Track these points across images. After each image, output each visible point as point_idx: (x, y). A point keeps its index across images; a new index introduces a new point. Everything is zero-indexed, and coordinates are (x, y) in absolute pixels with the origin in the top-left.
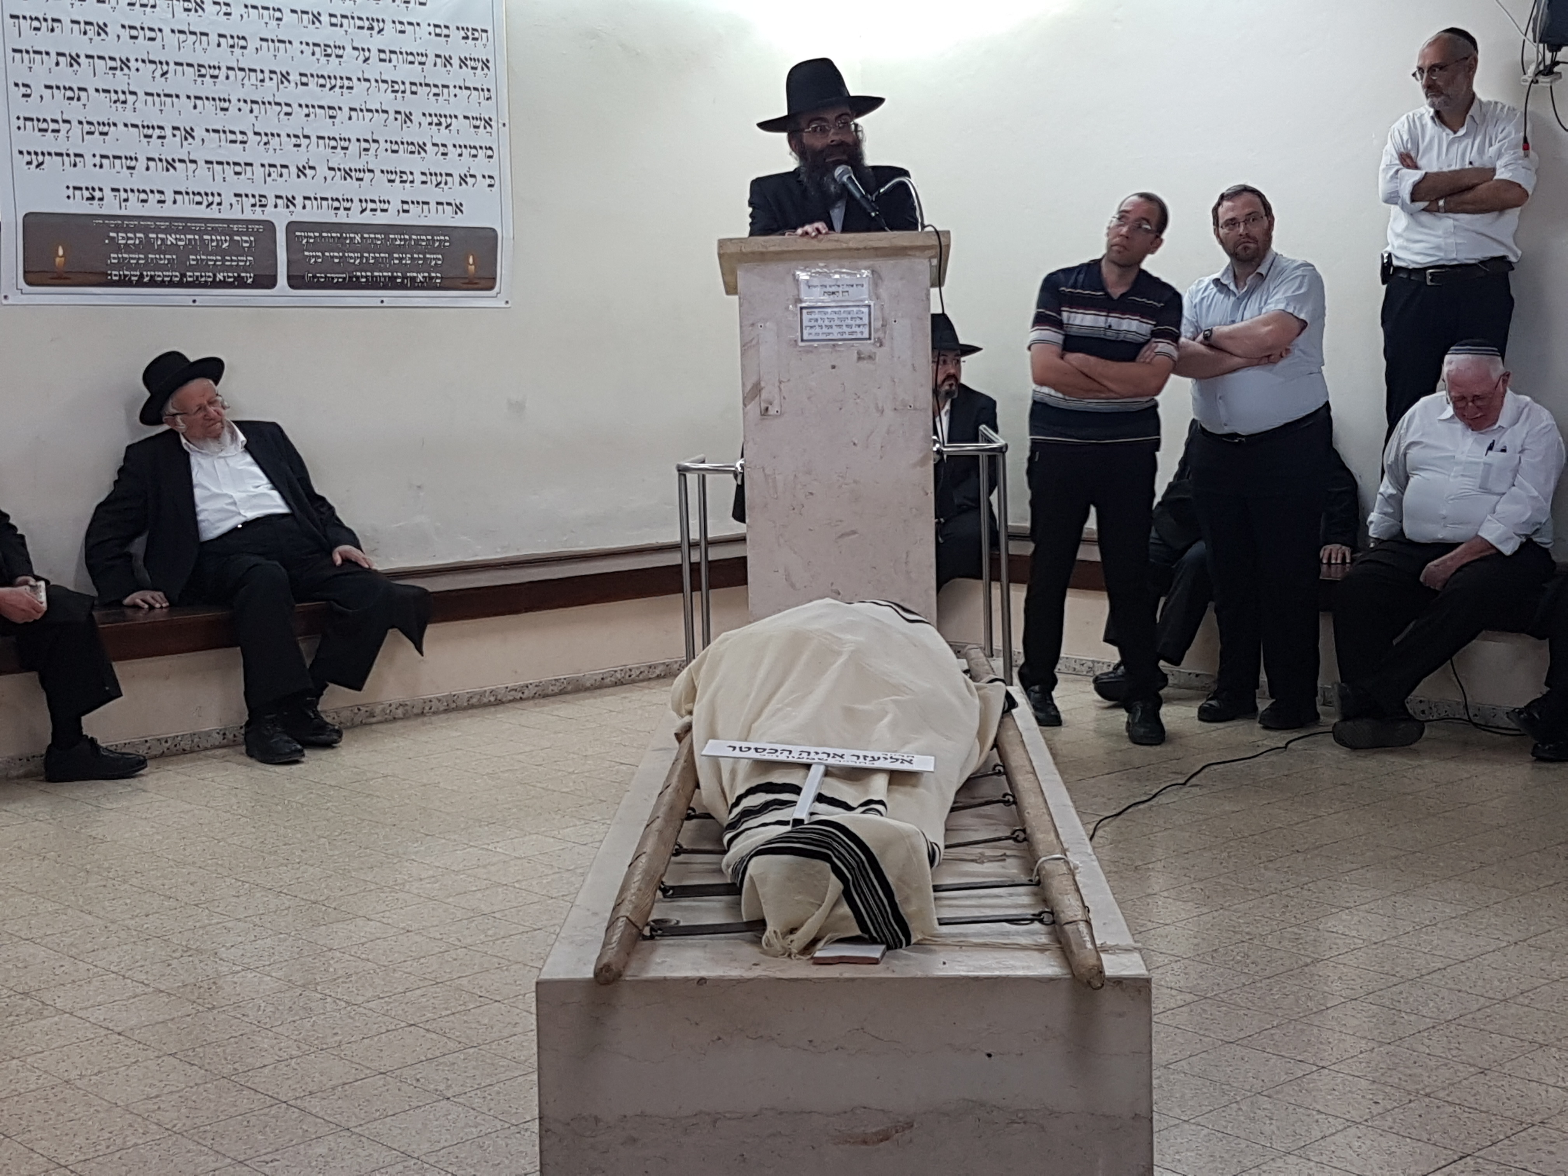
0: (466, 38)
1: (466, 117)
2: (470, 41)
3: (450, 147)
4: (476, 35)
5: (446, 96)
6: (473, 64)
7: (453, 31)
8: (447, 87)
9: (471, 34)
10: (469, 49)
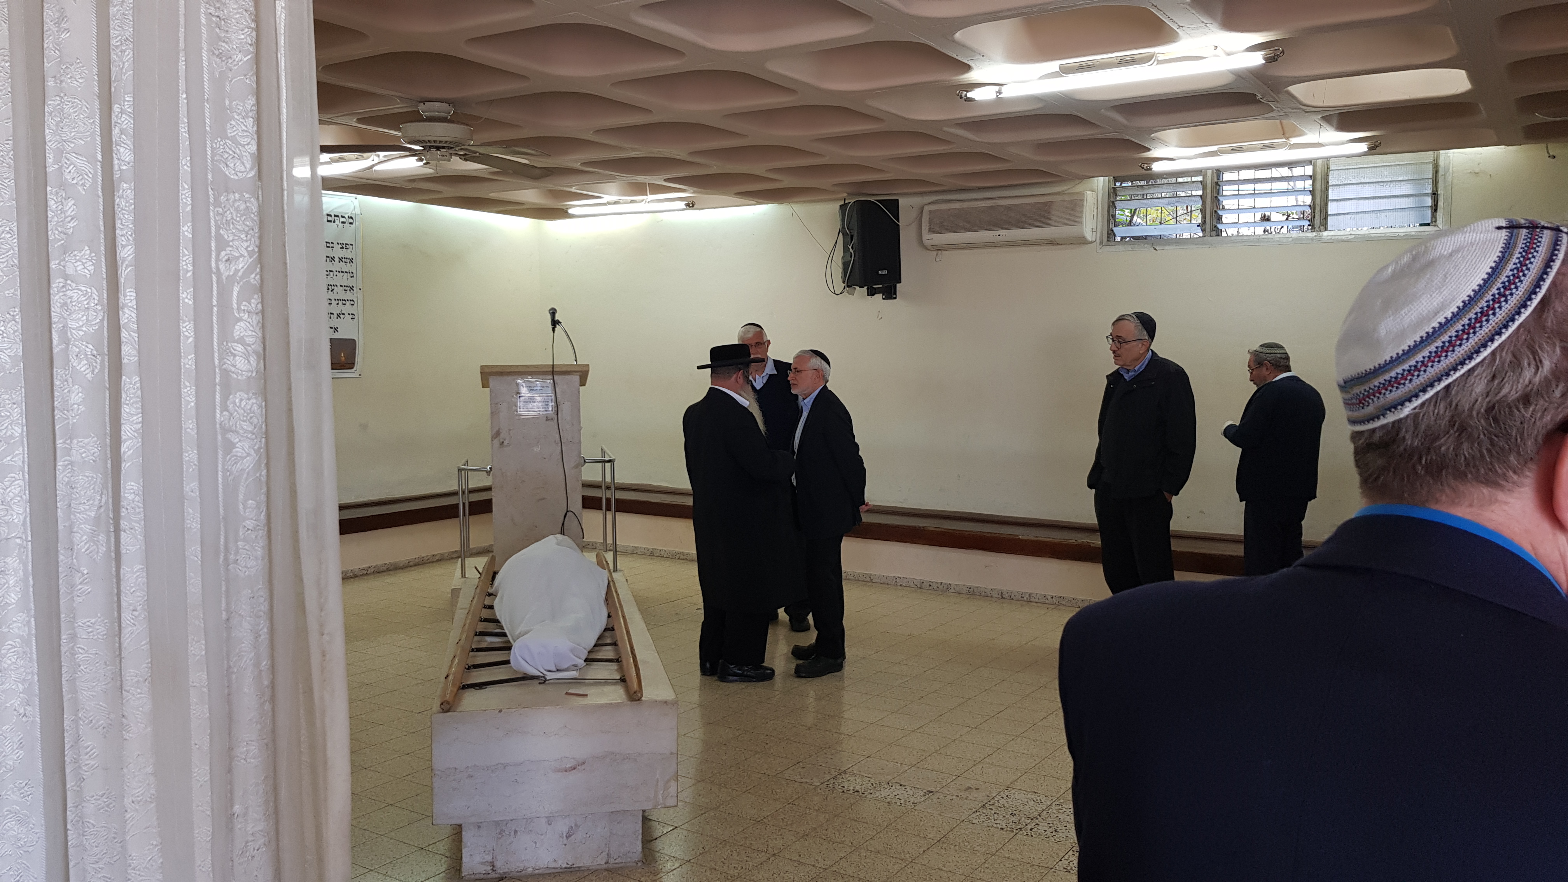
0: (343, 248)
1: (341, 286)
2: (344, 250)
3: (333, 300)
4: (348, 246)
5: (332, 276)
6: (345, 260)
7: (335, 245)
8: (332, 271)
9: (344, 246)
10: (343, 253)
